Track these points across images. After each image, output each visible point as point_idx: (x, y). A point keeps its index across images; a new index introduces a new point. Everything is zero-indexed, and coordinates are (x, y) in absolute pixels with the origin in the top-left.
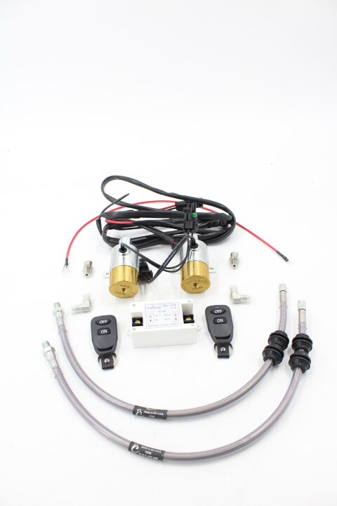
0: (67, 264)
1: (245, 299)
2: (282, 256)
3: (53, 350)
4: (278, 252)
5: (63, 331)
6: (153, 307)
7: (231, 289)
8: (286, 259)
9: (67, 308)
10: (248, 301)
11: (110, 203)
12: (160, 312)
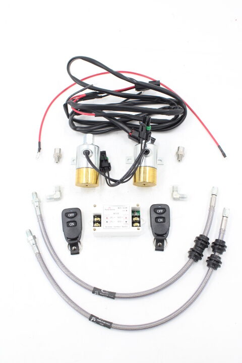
0: (40, 149)
1: (183, 198)
2: (222, 151)
3: (34, 237)
4: (219, 147)
5: (41, 218)
6: (109, 209)
7: (173, 187)
8: (224, 155)
9: (43, 196)
10: (185, 199)
11: (74, 82)
12: (114, 214)
